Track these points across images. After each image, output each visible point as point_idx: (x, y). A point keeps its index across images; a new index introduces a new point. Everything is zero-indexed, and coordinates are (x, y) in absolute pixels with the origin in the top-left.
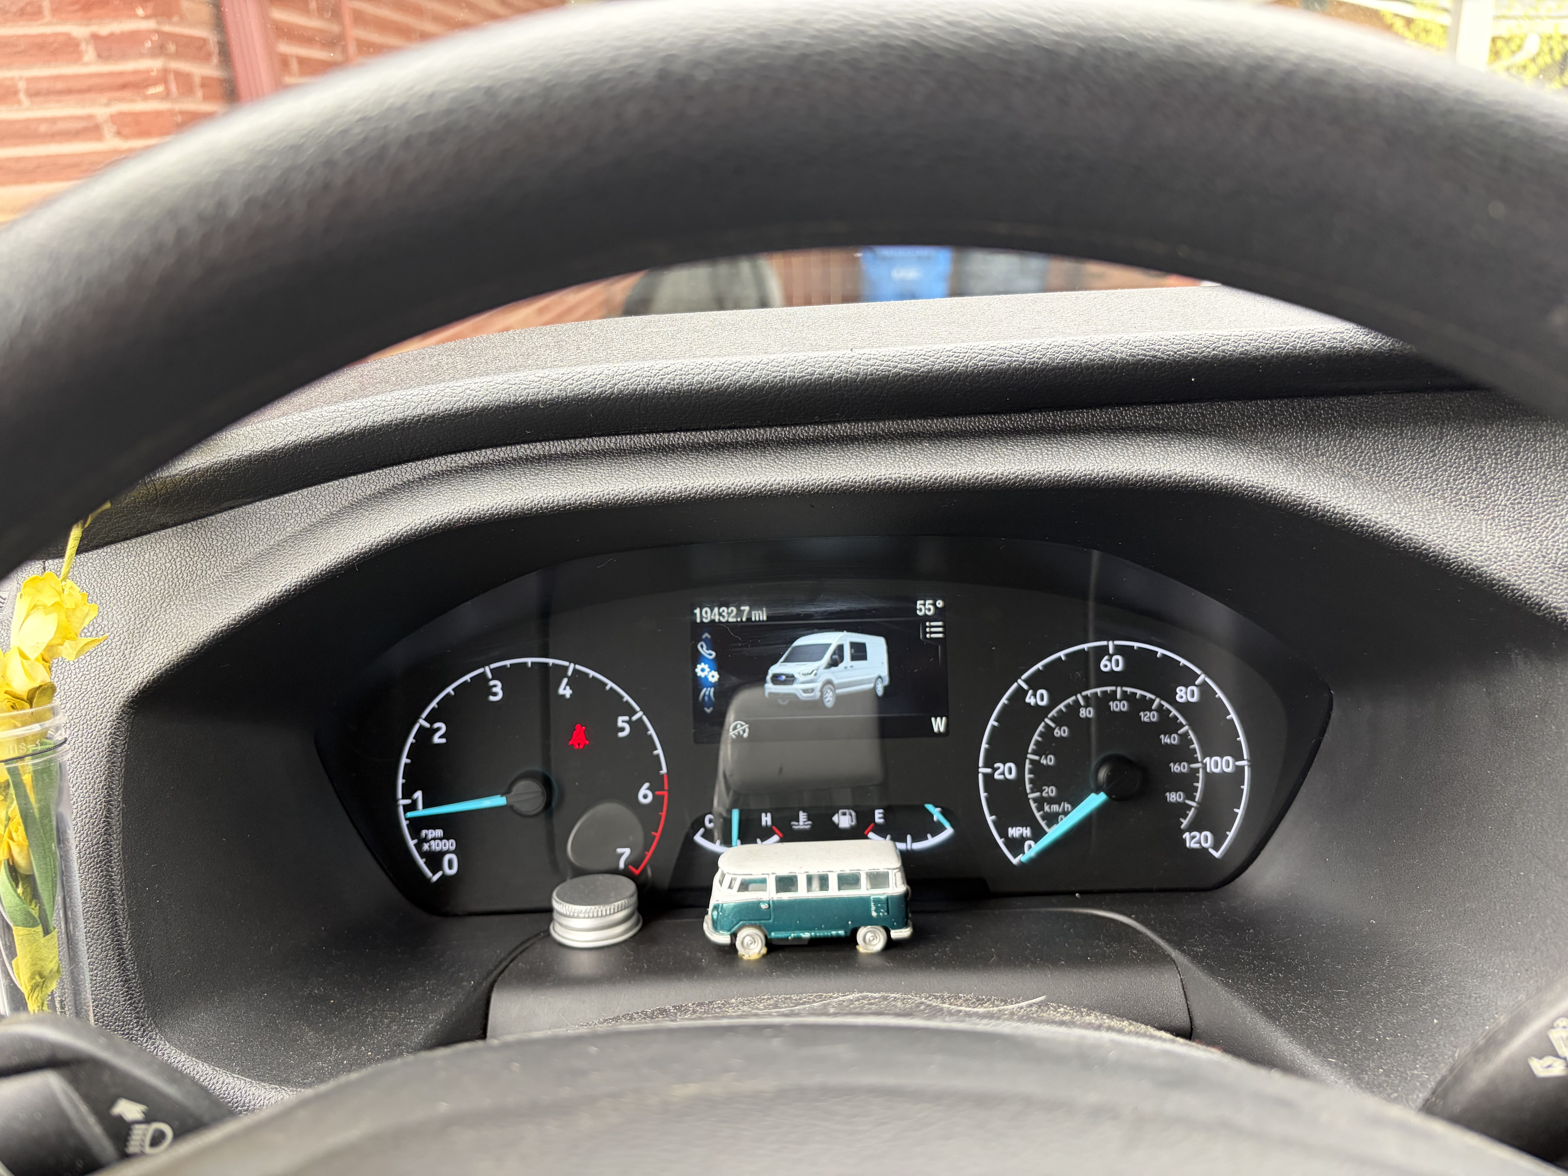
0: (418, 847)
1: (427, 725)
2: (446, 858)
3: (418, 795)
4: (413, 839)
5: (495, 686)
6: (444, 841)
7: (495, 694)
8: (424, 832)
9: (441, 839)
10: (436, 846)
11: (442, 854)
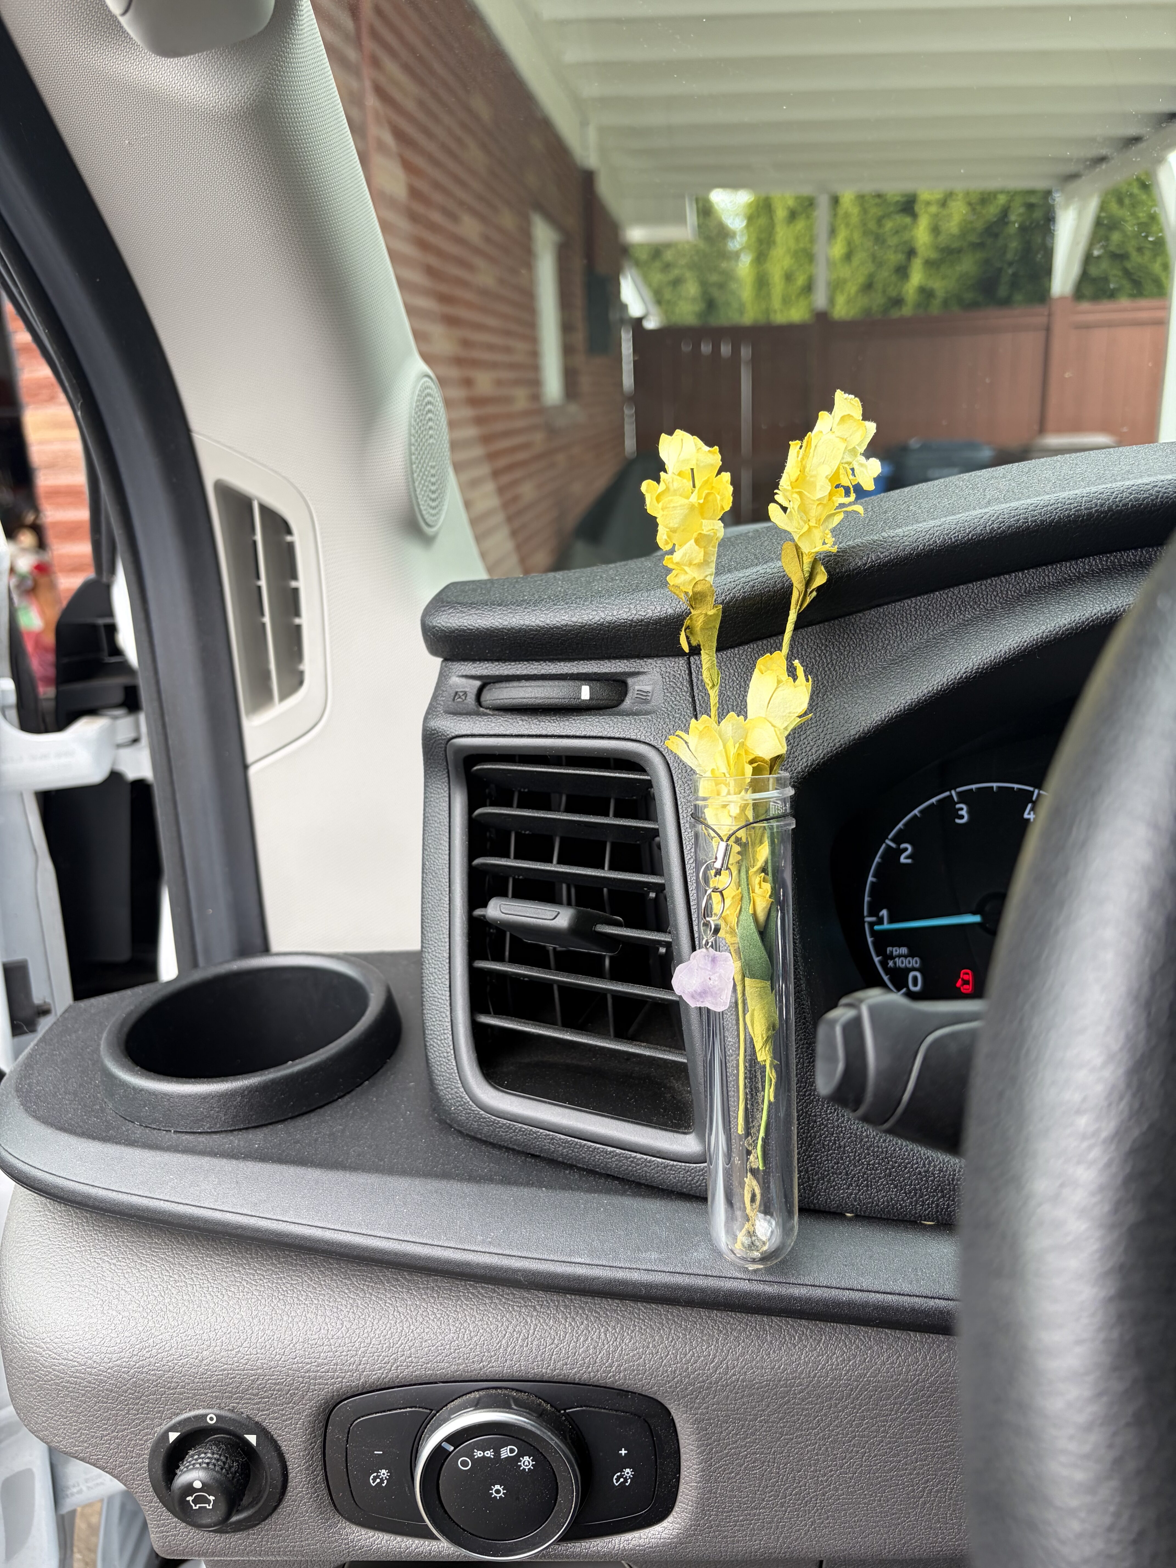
0: (884, 964)
1: (893, 845)
2: (912, 974)
3: (884, 913)
4: (878, 956)
5: (962, 809)
6: (910, 959)
7: (962, 817)
8: (889, 949)
9: (906, 957)
10: (902, 963)
11: (908, 970)
